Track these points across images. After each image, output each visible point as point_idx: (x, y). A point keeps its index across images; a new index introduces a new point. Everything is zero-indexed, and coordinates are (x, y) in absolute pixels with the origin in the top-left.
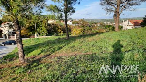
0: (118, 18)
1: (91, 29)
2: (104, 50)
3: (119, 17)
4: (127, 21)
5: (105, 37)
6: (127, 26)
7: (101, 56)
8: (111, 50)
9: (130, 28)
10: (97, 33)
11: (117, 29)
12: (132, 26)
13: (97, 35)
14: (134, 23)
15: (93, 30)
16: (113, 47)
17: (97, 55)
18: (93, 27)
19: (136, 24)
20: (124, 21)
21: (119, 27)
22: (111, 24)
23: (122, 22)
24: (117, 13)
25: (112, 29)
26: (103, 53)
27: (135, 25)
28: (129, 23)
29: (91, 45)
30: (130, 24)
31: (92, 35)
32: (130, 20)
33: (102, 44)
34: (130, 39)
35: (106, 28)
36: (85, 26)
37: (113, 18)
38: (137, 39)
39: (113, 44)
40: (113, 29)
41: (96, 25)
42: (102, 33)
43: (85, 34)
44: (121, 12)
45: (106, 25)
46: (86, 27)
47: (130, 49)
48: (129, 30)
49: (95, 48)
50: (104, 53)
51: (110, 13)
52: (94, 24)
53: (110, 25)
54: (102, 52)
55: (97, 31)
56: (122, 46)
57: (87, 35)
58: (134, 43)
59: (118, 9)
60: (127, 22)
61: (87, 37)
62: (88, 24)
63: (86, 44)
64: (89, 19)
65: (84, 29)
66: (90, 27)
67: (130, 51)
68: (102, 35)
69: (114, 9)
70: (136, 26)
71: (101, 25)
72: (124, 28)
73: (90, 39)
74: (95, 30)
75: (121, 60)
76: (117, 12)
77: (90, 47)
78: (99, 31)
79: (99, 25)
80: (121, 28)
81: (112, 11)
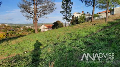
0: (36, 23)
1: (15, 33)
2: (26, 49)
3: (37, 23)
5: (27, 38)
6: (44, 28)
7: (24, 56)
8: (32, 48)
9: (46, 30)
10: (21, 36)
11: (36, 31)
12: (47, 29)
13: (21, 38)
14: (48, 26)
15: (17, 33)
17: (20, 55)
18: (16, 31)
19: (49, 27)
20: (41, 25)
21: (38, 30)
22: (32, 28)
23: (40, 26)
25: (33, 31)
26: (26, 52)
27: (49, 28)
28: (45, 26)
29: (14, 48)
30: (46, 27)
31: (16, 38)
32: (45, 24)
33: (25, 45)
34: (45, 38)
35: (28, 31)
36: (8, 30)
37: (33, 23)
38: (50, 37)
39: (34, 44)
40: (34, 32)
41: (19, 29)
42: (25, 35)
44: (38, 19)
45: (28, 28)
46: (9, 31)
47: (45, 45)
49: (18, 50)
50: (26, 53)
51: (30, 19)
52: (17, 28)
53: (31, 29)
54: (25, 52)
55: (20, 34)
57: (11, 39)
58: (48, 41)
59: (35, 16)
60: (43, 26)
61: (9, 40)
62: (11, 28)
63: (9, 47)
64: (11, 24)
65: (8, 33)
66: (13, 30)
67: (46, 47)
68: (24, 37)
69: (32, 16)
71: (24, 28)
72: (42, 31)
73: (13, 42)
74: (18, 34)
75: (39, 56)
76: (35, 19)
77: (13, 50)
78: (22, 34)
79: (21, 29)
81: (31, 18)
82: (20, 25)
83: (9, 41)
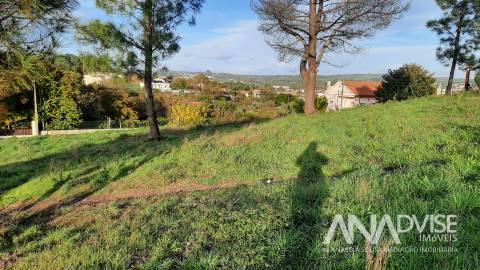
0: (312, 74)
1: (234, 108)
2: (272, 172)
3: (315, 72)
4: (339, 83)
5: (275, 131)
6: (339, 97)
7: (263, 191)
8: (292, 172)
9: (348, 104)
10: (252, 120)
11: (309, 106)
12: (352, 100)
13: (252, 126)
14: (358, 89)
15: (239, 110)
16: (299, 162)
17: (251, 189)
18: (238, 100)
19: (362, 93)
20: (329, 83)
21: (316, 100)
22: (294, 93)
23: (325, 87)
24: (310, 59)
25: (295, 107)
26: (269, 181)
27: (361, 96)
28: (345, 88)
29: (231, 160)
30: (348, 92)
31: (236, 125)
32: (347, 81)
33: (267, 155)
34: (345, 138)
35: (278, 105)
36: (213, 96)
37: (299, 73)
38: (365, 136)
39: (298, 155)
40: (300, 108)
41: (247, 95)
42: (267, 119)
43: (214, 121)
44: (321, 56)
45: (279, 93)
46: (217, 98)
47: (345, 167)
48: (345, 110)
49: (243, 168)
50: (271, 183)
51: (289, 56)
52: (243, 92)
53: (290, 96)
54: (266, 180)
55: (251, 112)
56: (324, 161)
57: (220, 127)
58: (358, 150)
59: (312, 46)
60: (338, 87)
61: (218, 132)
62: (224, 90)
63: (215, 154)
64: (225, 76)
65: (212, 107)
66: (229, 98)
67: (346, 173)
68: (265, 125)
69: (300, 46)
70: (363, 101)
71: (263, 93)
72: (330, 106)
73: (228, 139)
74: (244, 111)
75: (320, 203)
76: (310, 56)
77: (229, 165)
78: (256, 114)
79: (256, 93)
80: (322, 105)
81: (296, 52)
82: (253, 79)
83: (216, 135)
